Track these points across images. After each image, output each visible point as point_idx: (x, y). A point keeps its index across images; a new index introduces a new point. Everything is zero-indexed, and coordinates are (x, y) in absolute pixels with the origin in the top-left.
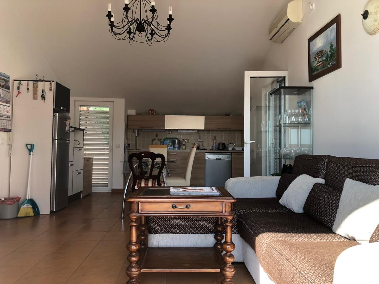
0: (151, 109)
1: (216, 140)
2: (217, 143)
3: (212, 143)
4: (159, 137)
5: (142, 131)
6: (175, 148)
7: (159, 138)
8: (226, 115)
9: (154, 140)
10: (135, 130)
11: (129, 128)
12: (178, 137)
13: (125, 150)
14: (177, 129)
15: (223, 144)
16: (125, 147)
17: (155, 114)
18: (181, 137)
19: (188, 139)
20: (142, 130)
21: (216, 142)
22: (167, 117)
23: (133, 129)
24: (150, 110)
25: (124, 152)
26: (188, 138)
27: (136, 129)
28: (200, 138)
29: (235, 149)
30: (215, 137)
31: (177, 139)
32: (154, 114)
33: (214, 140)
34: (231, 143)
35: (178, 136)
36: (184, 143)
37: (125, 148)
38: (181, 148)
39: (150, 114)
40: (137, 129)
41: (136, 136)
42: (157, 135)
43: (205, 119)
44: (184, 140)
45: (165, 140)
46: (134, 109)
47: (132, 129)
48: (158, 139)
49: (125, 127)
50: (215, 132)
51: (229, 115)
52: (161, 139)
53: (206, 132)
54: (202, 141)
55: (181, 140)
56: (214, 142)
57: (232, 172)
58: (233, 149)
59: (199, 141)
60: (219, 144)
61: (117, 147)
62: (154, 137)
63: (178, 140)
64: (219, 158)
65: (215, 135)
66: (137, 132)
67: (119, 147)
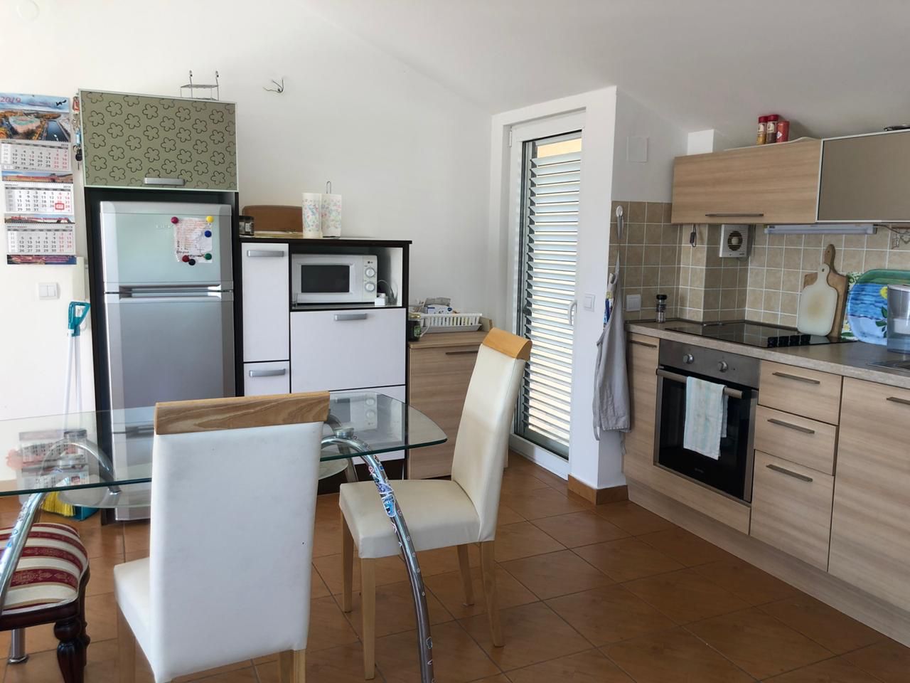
4: (842, 265)
5: (766, 231)
7: (839, 270)
17: (785, 139)
24: (760, 120)
32: (776, 140)
39: (761, 140)
42: (828, 255)
45: (864, 282)
52: (848, 279)
61: (586, 308)
62: (817, 260)
67: (591, 309)
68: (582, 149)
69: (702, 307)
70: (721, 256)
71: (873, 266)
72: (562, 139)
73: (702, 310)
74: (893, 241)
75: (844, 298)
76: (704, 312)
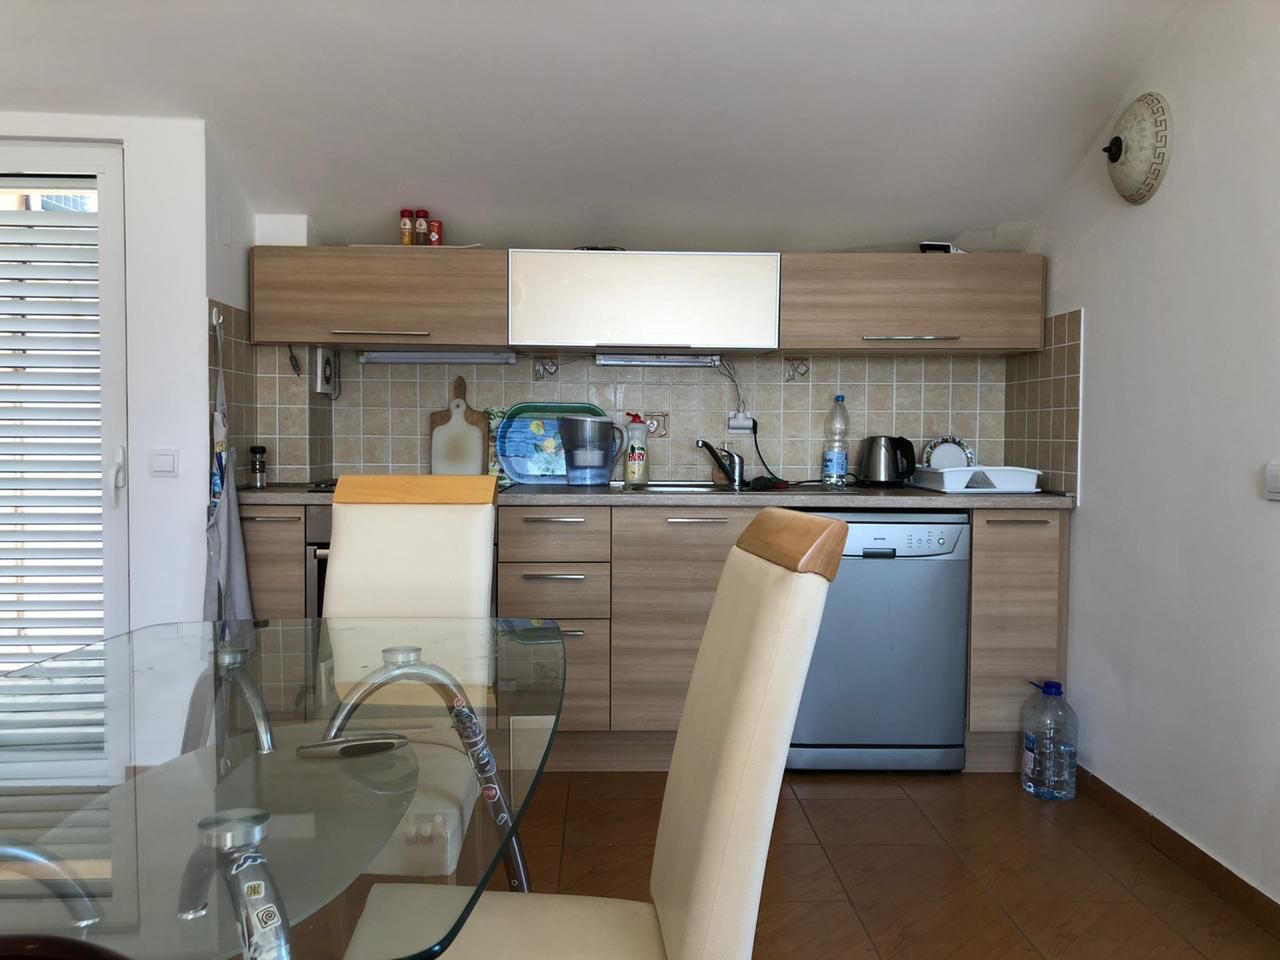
0: (414, 204)
1: (846, 419)
2: (855, 440)
3: (821, 439)
4: (477, 400)
5: (362, 359)
6: (578, 473)
7: (474, 405)
8: (925, 248)
9: (439, 418)
10: (304, 356)
11: (258, 337)
12: (596, 402)
13: (213, 494)
14: (593, 343)
15: (900, 447)
16: (212, 475)
17: (440, 242)
18: (616, 399)
19: (666, 415)
20: (358, 350)
21: (845, 433)
22: (522, 262)
23: (290, 345)
24: (405, 213)
25: (210, 512)
26: (666, 408)
27: (313, 347)
28: (740, 404)
29: (990, 484)
30: (839, 399)
31: (592, 411)
32: (430, 242)
33: (830, 418)
34: (945, 441)
35: (600, 394)
36: (635, 438)
37: (211, 483)
38: (618, 470)
39: (407, 239)
40: (326, 346)
41: (313, 395)
42: (460, 389)
43: (784, 274)
44: (636, 418)
45: (511, 417)
46: (294, 210)
47: (281, 344)
48: (468, 408)
49: (212, 329)
50: (839, 367)
51: (946, 249)
52: (487, 415)
53: (781, 368)
54: (755, 423)
55: (619, 419)
56: (830, 433)
57: (975, 642)
58: (977, 481)
59: (733, 423)
60: (871, 444)
61: (157, 473)
62: (441, 395)
63: (598, 419)
64: (884, 546)
65: (837, 387)
66: (327, 363)
67: (172, 473)
68: (99, 209)
69: (308, 462)
70: (319, 390)
71: (518, 399)
72: (55, 185)
73: (308, 467)
74: (536, 372)
75: (488, 437)
76: (311, 469)
